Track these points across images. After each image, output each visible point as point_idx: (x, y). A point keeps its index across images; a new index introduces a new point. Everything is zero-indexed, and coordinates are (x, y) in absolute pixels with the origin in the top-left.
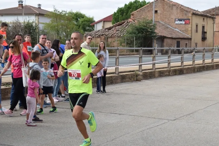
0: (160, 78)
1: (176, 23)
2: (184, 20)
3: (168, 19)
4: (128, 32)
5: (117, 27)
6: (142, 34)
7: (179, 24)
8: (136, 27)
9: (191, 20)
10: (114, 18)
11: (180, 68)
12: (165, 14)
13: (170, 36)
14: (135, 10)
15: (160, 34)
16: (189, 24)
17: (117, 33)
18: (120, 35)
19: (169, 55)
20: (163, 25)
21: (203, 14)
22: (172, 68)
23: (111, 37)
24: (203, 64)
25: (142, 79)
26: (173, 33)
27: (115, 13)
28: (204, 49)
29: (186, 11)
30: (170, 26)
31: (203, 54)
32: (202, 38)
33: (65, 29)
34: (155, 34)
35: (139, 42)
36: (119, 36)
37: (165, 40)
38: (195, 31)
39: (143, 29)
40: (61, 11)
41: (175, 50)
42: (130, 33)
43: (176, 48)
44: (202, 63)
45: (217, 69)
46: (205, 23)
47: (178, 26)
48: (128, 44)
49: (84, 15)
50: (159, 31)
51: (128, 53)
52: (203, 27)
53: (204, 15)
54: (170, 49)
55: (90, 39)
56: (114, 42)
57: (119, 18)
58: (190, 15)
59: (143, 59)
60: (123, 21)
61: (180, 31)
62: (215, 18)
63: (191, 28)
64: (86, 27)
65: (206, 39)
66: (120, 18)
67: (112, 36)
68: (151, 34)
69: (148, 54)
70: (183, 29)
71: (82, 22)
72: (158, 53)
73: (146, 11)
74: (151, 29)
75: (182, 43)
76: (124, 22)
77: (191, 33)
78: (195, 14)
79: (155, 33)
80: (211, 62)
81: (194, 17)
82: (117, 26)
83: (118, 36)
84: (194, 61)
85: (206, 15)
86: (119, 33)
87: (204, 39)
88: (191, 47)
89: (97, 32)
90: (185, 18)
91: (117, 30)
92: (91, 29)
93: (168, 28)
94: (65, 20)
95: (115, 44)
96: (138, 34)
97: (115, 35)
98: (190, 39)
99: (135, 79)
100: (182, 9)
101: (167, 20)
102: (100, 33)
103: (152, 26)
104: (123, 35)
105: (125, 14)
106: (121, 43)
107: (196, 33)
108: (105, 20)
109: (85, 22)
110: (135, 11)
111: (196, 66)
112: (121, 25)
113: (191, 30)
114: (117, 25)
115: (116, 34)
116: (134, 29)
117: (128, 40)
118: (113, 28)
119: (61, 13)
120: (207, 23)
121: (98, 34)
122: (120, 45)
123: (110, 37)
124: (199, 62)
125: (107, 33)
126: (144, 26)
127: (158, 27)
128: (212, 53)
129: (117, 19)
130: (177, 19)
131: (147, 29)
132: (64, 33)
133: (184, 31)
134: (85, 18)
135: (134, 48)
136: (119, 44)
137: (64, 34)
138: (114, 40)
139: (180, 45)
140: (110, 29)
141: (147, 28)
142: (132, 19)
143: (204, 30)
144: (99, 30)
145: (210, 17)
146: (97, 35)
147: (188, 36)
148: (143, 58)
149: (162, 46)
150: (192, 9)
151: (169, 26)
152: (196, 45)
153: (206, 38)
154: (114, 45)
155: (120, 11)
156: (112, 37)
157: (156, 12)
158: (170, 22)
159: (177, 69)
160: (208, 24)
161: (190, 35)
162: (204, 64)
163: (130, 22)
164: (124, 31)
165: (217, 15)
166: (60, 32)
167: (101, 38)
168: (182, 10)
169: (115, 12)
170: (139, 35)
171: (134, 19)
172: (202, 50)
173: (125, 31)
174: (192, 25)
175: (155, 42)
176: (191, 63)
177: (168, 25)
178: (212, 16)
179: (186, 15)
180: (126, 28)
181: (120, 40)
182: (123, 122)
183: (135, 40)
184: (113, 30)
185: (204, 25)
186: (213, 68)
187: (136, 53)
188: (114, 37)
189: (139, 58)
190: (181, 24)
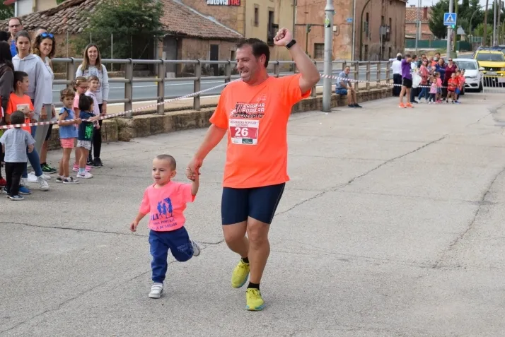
0: (176, 133)
1: (208, 2)
4: (96, 22)
5: (69, 10)
6: (130, 26)
7: (216, 5)
8: (115, 11)
13: (195, 34)
15: (171, 29)
16: (239, 6)
17: (68, 24)
18: (78, 29)
19: (196, 78)
20: (179, 7)
22: (203, 110)
25: (131, 137)
26: (202, 26)
28: (278, 63)
30: (195, 9)
32: (269, 40)
34: (159, 29)
35: (123, 45)
36: (74, 30)
37: (185, 42)
38: (253, 24)
39: (133, 16)
41: (207, 65)
42: (102, 25)
43: (208, 61)
45: (305, 111)
46: (274, 5)
47: (214, 10)
50: (171, 21)
52: (271, 13)
54: (199, 63)
56: (62, 44)
59: (135, 86)
61: (217, 23)
63: (244, 14)
67: (56, 29)
68: (150, 29)
69: (144, 76)
70: (226, 18)
72: (168, 74)
74: (150, 16)
75: (224, 49)
77: (242, 25)
79: (160, 25)
82: (68, 7)
83: (71, 31)
86: (73, 23)
91: (69, 16)
92: (5, 12)
93: (189, 14)
95: (65, 50)
96: (120, 26)
97: (63, 28)
99: (116, 137)
102: (27, 24)
103: (151, 8)
104: (84, 28)
106: (79, 48)
107: (254, 28)
112: (79, 4)
113: (244, 20)
114: (69, 4)
115: (66, 27)
116: (110, 14)
117: (96, 41)
118: (60, 12)
120: (280, 5)
122: (77, 53)
125: (45, 24)
126: (135, 8)
127: (166, 12)
131: (142, 15)
133: (229, 22)
135: (112, 60)
136: (75, 51)
138: (62, 40)
139: (219, 53)
140: (53, 15)
141: (142, 13)
143: (273, 21)
144: (25, 17)
147: (237, 33)
148: (133, 84)
149: (177, 56)
151: (192, 10)
154: (63, 52)
156: (57, 34)
160: (282, 6)
161: (241, 30)
164: (85, 19)
170: (121, 29)
172: (273, 67)
173: (88, 18)
175: (162, 46)
177: (191, 7)
180: (91, 11)
181: (76, 41)
182: (86, 252)
183: (114, 42)
184: (58, 17)
185: (274, 8)
186: (298, 109)
187: (116, 72)
188: (61, 33)
189: (124, 84)
190: (220, 5)
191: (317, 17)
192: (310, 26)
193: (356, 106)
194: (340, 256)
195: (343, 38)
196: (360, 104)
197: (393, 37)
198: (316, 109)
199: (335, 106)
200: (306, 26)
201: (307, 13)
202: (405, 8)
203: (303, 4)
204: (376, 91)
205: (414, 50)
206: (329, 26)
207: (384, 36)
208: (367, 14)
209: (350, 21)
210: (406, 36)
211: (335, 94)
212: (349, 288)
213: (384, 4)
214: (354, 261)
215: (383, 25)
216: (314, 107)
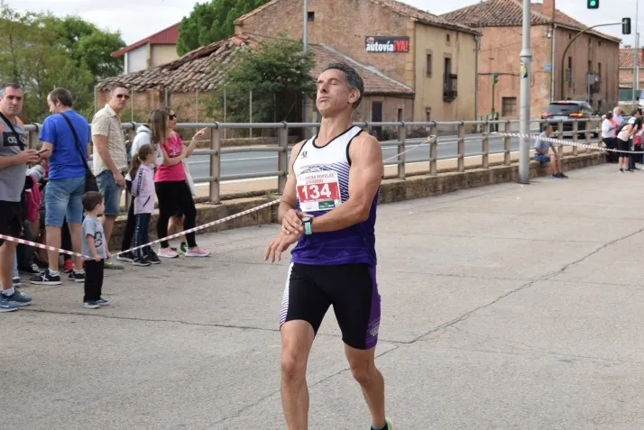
1: (368, 49)
2: (392, 40)
3: (346, 38)
4: (231, 77)
5: (196, 61)
6: (272, 81)
7: (379, 52)
8: (255, 62)
9: (411, 40)
10: (184, 34)
11: (395, 181)
12: (337, 22)
14: (248, 12)
16: (408, 52)
17: (196, 80)
18: (207, 86)
20: (332, 55)
21: (446, 22)
23: (179, 92)
24: (457, 169)
27: (185, 21)
28: (462, 124)
29: (398, 13)
30: (352, 58)
31: (460, 139)
32: (445, 94)
33: (38, 68)
34: (309, 83)
35: (264, 105)
36: (203, 87)
38: (425, 74)
39: (278, 68)
40: (23, 15)
42: (238, 80)
44: (456, 166)
45: (497, 183)
46: (451, 50)
47: (376, 58)
48: (232, 110)
49: (92, 25)
51: (233, 139)
52: (447, 61)
53: (449, 27)
55: (123, 99)
56: (188, 105)
57: (198, 35)
58: (410, 25)
60: (214, 44)
61: (380, 74)
62: (480, 35)
63: (414, 62)
64: (98, 62)
65: (456, 95)
66: (201, 35)
67: (181, 87)
68: (298, 83)
70: (391, 67)
71: (87, 46)
73: (281, 14)
74: (298, 68)
75: (389, 106)
76: (218, 48)
77: (411, 78)
78: (424, 22)
79: (310, 78)
80: (481, 163)
81: (421, 32)
82: (195, 59)
83: (199, 88)
84: (435, 161)
85: (454, 26)
86: (201, 79)
87: (449, 95)
88: (412, 121)
89: (137, 77)
90: (396, 35)
91: (197, 70)
92: (113, 67)
94: (36, 41)
95: (193, 112)
96: (262, 81)
97: (190, 85)
98: (411, 96)
99: (269, 218)
100: (386, 7)
101: (342, 40)
102: (145, 80)
103: (299, 58)
104: (215, 84)
105: (216, 22)
106: (211, 109)
107: (427, 79)
108: (155, 42)
109: (95, 48)
110: (248, 15)
111: (439, 175)
112: (208, 55)
113: (414, 70)
114: (196, 55)
115: (194, 83)
116: (249, 65)
117: (232, 100)
118: (186, 65)
119: (25, 18)
120: (458, 50)
121: (139, 84)
122: (207, 116)
123: (176, 92)
124: (447, 163)
125: (166, 81)
126: (280, 59)
128: (484, 137)
129: (193, 38)
130: (372, 39)
131: (287, 68)
132: (34, 81)
133: (394, 74)
134: (93, 35)
135: (251, 124)
136: (205, 113)
137: (33, 85)
138: (188, 100)
139: (383, 113)
140: (176, 69)
141: (288, 65)
142: (241, 39)
143: (450, 70)
144: (142, 72)
145: (466, 32)
146: (137, 85)
147: (405, 87)
150: (413, 9)
151: (347, 58)
152: (428, 114)
153: (456, 92)
154: (190, 115)
155: (202, 15)
156: (182, 92)
157: (311, 15)
158: (352, 47)
159: (388, 186)
160: (461, 51)
161: (410, 83)
162: (461, 168)
163: (234, 45)
164: (217, 73)
165: (483, 26)
166: (23, 77)
167: (148, 93)
168: (386, 11)
169: (185, 18)
170: (264, 84)
171: (246, 37)
172: (456, 129)
173: (220, 72)
174: (414, 54)
175: (312, 105)
176: (425, 166)
177: (347, 55)
178: (472, 29)
179: (397, 24)
180: (224, 62)
181: (205, 101)
182: (258, 353)
183: (253, 101)
184: (183, 71)
185: (450, 54)
186: (488, 180)
187: (255, 139)
188: (188, 91)
189: (277, 153)
190: (383, 51)
191: (505, 63)
192: (496, 75)
193: (561, 176)
194: (560, 357)
195: (539, 89)
196: (565, 174)
197: (603, 87)
198: (510, 180)
199: (535, 177)
200: (492, 76)
201: (493, 59)
202: (618, 50)
203: (487, 48)
204: (584, 157)
205: (630, 103)
206: (526, 76)
207: (591, 86)
208: (570, 59)
209: (548, 68)
210: (621, 86)
211: (534, 161)
212: (576, 393)
213: (591, 45)
214: (579, 362)
215: (590, 72)
216: (508, 178)
